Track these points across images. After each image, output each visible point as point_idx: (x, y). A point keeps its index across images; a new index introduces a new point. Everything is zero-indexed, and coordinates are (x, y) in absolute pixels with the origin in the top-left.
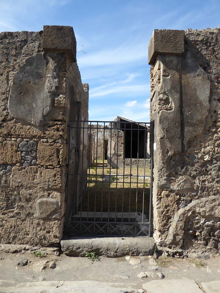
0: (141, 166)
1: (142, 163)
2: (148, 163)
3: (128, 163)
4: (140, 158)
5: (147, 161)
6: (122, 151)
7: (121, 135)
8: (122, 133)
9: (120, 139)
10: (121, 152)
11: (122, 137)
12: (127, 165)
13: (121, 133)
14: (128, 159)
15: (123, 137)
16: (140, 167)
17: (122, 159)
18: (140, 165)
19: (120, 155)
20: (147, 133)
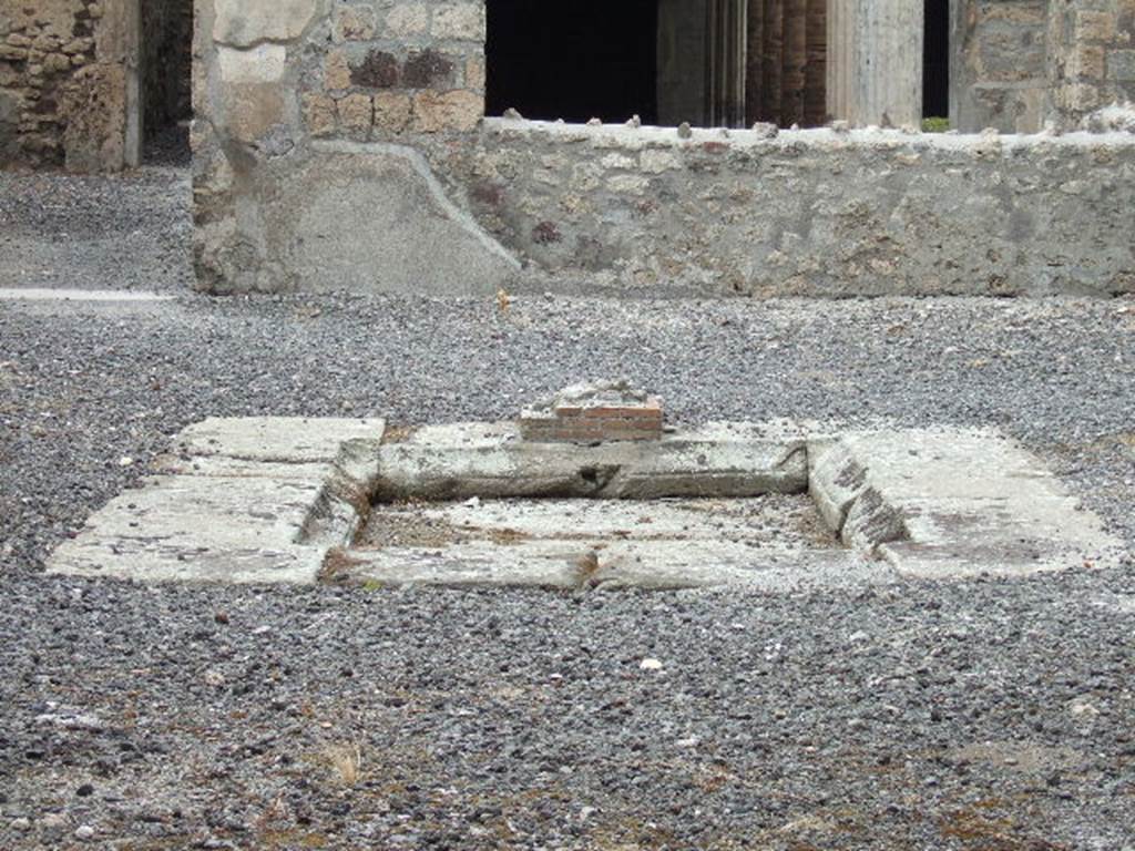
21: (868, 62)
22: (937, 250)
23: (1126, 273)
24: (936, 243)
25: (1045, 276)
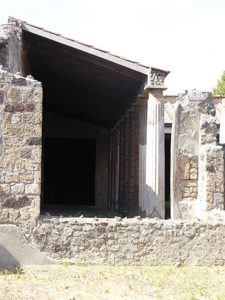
0: (128, 256)
1: (130, 239)
2: (162, 239)
3: (64, 239)
4: (123, 217)
5: (160, 229)
6: (32, 181)
7: (29, 100)
8: (33, 91)
9: (25, 120)
10: (25, 184)
11: (31, 108)
12: (56, 251)
13: (28, 88)
14: (62, 220)
15: (39, 107)
16: (124, 258)
17: (33, 220)
18: (124, 249)
19: (25, 201)
20: (147, 98)
21: (150, 193)
22: (166, 253)
23: (218, 259)
24: (166, 251)
25: (196, 260)
